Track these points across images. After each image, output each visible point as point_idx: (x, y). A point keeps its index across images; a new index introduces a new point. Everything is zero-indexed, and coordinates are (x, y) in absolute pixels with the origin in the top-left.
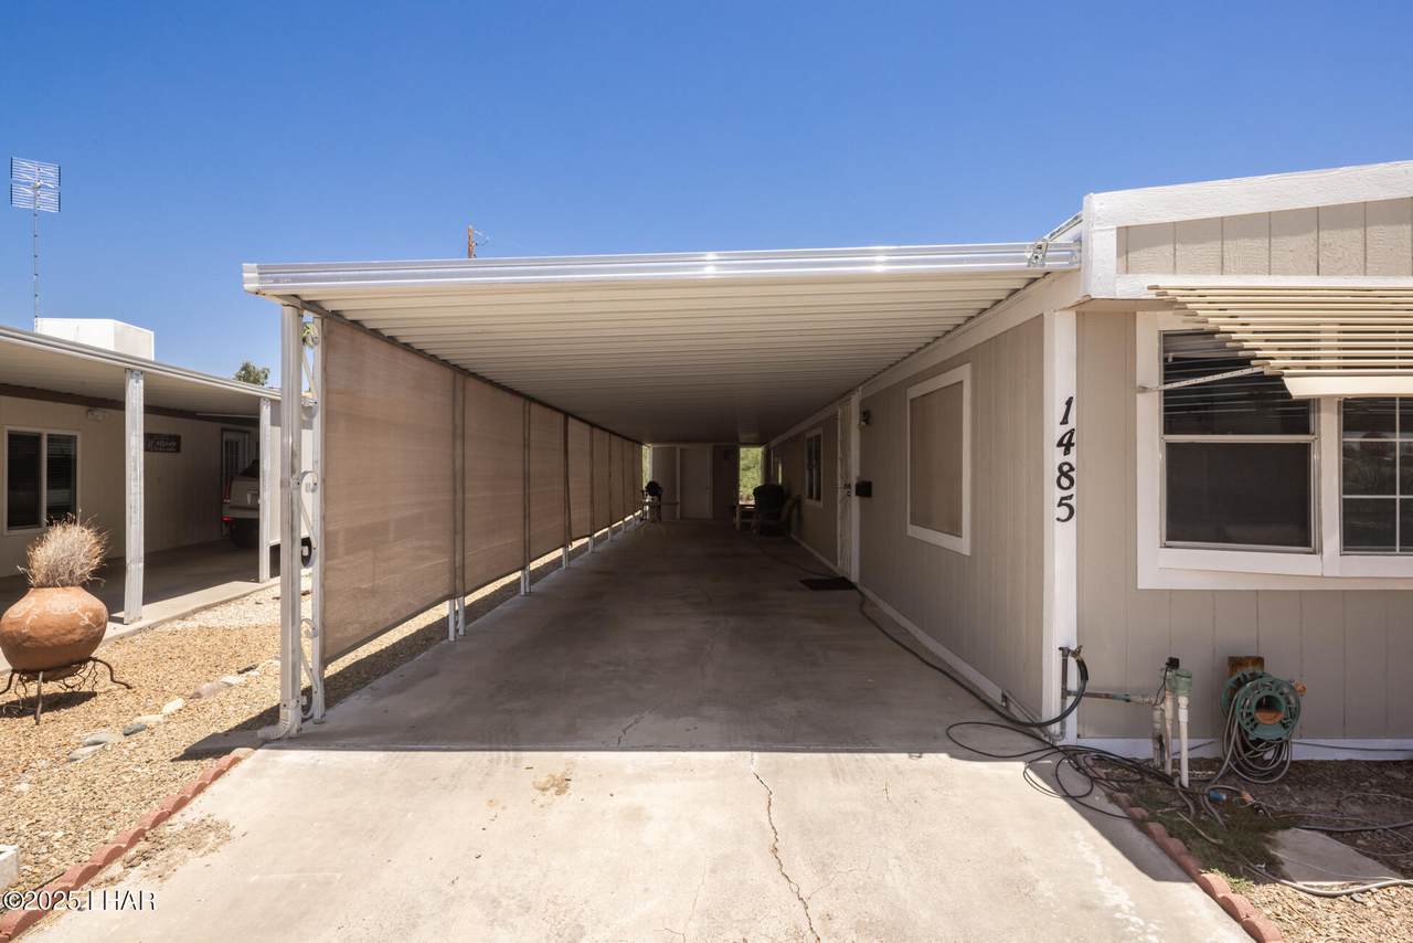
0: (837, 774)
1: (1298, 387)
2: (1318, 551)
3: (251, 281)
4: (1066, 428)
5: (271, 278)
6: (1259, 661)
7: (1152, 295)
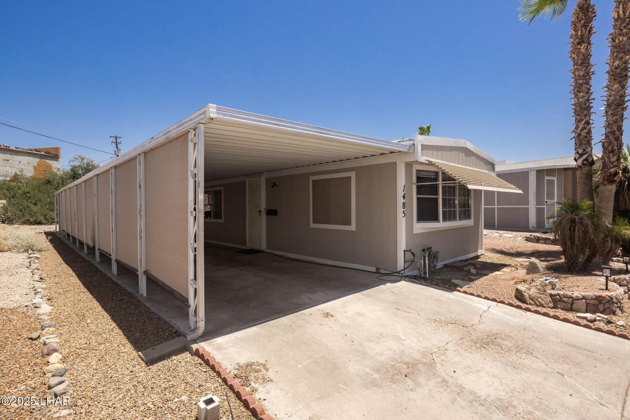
0: (368, 296)
1: (470, 187)
2: (439, 222)
3: (213, 113)
4: (404, 193)
5: (222, 113)
6: (431, 248)
7: (427, 162)
